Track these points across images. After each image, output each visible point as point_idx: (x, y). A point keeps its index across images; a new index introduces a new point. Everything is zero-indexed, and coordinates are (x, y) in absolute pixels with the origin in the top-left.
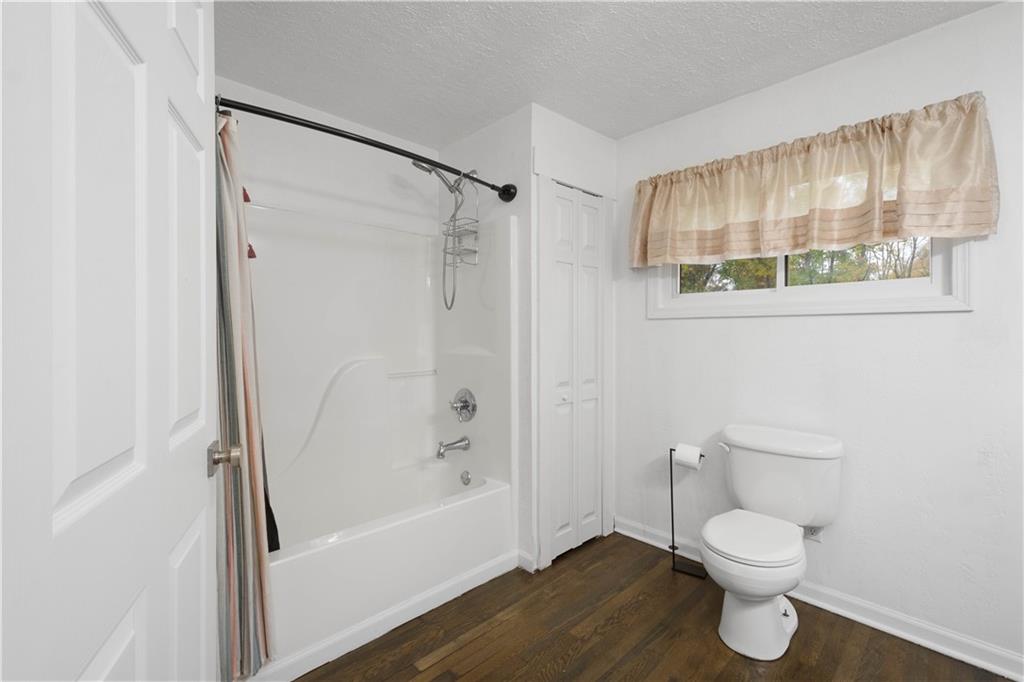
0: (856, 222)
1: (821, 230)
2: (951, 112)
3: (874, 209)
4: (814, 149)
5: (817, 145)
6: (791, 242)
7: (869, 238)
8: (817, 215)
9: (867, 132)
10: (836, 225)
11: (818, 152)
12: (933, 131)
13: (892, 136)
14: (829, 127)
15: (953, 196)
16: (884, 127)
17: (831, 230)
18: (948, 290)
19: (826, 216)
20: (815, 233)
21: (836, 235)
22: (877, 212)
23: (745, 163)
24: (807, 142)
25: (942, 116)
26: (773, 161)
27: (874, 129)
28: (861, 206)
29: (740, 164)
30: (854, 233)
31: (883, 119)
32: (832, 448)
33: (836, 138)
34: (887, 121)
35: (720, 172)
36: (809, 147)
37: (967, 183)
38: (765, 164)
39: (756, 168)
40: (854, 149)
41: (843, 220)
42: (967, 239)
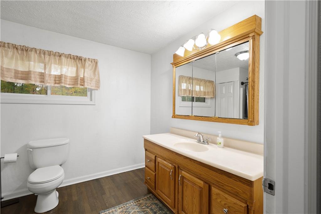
0: (73, 80)
1: (64, 80)
2: (93, 61)
3: (78, 78)
4: (62, 57)
5: (63, 56)
6: (54, 82)
7: (77, 86)
8: (63, 76)
9: (76, 58)
10: (68, 80)
11: (63, 58)
12: (90, 64)
13: (82, 62)
14: (67, 53)
15: (94, 80)
16: (80, 59)
17: (67, 81)
18: (91, 100)
19: (66, 77)
20: (63, 81)
21: (68, 83)
22: (79, 79)
23: (38, 52)
24: (60, 54)
25: (92, 62)
26: (49, 55)
27: (78, 58)
28: (75, 77)
29: (36, 51)
30: (73, 83)
31: (80, 57)
32: (67, 141)
33: (68, 56)
34: (81, 58)
35: (27, 51)
36: (60, 55)
37: (96, 78)
38: (46, 56)
39: (42, 55)
40: (73, 61)
41: (70, 79)
42: (95, 90)
